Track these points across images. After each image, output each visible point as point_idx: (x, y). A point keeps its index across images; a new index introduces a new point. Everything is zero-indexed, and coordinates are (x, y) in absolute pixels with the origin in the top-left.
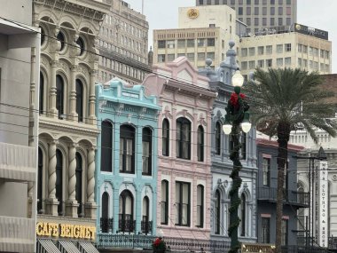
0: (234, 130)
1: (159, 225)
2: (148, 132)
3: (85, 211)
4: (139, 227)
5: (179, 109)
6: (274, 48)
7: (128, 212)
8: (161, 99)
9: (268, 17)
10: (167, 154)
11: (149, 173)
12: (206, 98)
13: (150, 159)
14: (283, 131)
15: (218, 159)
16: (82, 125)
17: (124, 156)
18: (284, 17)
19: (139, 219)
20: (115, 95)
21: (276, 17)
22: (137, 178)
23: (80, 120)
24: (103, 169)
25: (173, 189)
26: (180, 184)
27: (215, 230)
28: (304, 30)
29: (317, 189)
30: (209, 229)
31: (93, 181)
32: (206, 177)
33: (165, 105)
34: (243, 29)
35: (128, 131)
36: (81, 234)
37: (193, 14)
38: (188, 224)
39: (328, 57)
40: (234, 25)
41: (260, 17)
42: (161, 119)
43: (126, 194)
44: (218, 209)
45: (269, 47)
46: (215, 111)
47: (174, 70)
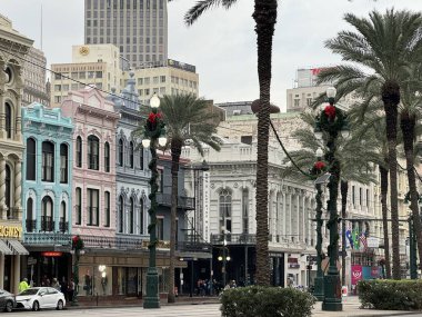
0: (152, 144)
1: (74, 224)
2: (64, 147)
3: (13, 214)
4: (57, 227)
5: (90, 128)
6: (151, 79)
7: (48, 214)
8: (75, 120)
9: (144, 54)
10: (80, 166)
11: (66, 182)
12: (111, 119)
13: (66, 170)
14: (176, 146)
15: (121, 170)
16: (11, 142)
17: (45, 168)
18: (158, 54)
19: (57, 220)
20: (38, 116)
21: (151, 54)
22: (56, 185)
23: (9, 136)
24: (28, 178)
25: (85, 195)
26: (91, 190)
27: (119, 229)
28: (176, 65)
29: (201, 194)
30: (114, 228)
31: (19, 189)
32: (111, 184)
33: (78, 124)
34: (125, 64)
35: (49, 146)
36: (10, 233)
37: (84, 51)
38: (98, 225)
39: (195, 87)
40: (118, 60)
41: (138, 53)
42: (75, 137)
43: (47, 199)
44: (121, 211)
45: (147, 79)
46: (119, 131)
47: (86, 95)
